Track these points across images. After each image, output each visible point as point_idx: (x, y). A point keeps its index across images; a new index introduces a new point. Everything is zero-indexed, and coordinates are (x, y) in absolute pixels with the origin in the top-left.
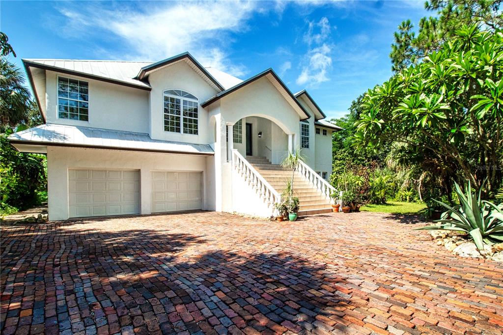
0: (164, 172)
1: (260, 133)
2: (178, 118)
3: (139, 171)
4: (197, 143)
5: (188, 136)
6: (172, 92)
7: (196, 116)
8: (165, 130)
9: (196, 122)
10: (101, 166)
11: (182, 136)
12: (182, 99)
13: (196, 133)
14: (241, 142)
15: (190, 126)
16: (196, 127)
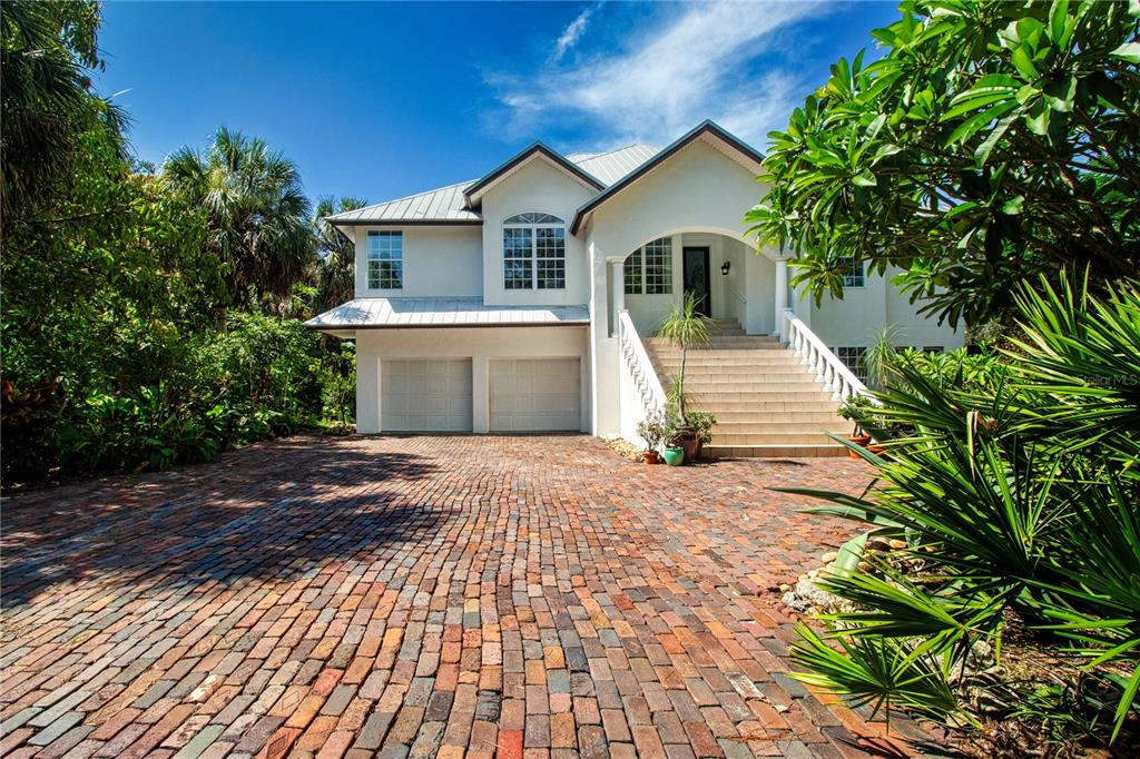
0: (512, 361)
1: (727, 266)
2: (528, 264)
3: (469, 361)
4: (563, 304)
5: (546, 292)
6: (516, 220)
7: (561, 253)
8: (507, 287)
9: (561, 264)
10: (418, 355)
11: (534, 294)
12: (534, 227)
13: (562, 285)
14: (668, 290)
15: (551, 274)
16: (561, 274)
